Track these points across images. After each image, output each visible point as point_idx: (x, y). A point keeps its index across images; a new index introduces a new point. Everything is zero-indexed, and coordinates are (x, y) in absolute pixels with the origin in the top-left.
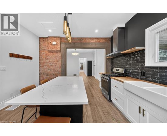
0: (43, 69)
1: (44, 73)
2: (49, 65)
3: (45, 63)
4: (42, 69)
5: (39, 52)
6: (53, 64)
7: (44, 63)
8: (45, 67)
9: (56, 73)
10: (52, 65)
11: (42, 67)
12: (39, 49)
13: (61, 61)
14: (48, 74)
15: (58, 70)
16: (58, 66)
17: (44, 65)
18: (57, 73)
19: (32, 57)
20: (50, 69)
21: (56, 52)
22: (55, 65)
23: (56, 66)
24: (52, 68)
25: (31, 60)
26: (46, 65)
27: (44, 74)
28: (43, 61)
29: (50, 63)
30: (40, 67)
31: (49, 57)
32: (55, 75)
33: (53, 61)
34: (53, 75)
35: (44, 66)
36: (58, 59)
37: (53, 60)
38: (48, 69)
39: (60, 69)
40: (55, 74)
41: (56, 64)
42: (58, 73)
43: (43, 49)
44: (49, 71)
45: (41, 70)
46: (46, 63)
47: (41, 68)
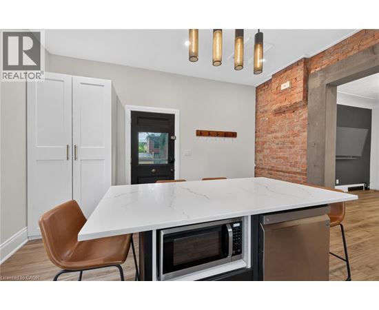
0: (262, 158)
1: (263, 166)
2: (275, 146)
3: (266, 142)
4: (260, 156)
5: (256, 119)
6: (284, 143)
7: (264, 143)
8: (266, 152)
9: (290, 169)
10: (280, 148)
11: (261, 151)
12: (256, 113)
13: (306, 134)
14: (271, 170)
15: (296, 163)
16: (297, 148)
17: (264, 148)
18: (294, 169)
19: (236, 133)
20: (277, 158)
21: (293, 108)
22: (290, 148)
23: (293, 150)
24: (281, 154)
25: (234, 139)
26: (267, 149)
27: (263, 168)
28: (261, 140)
29: (277, 141)
30: (256, 151)
31: (274, 127)
32: (287, 174)
33: (285, 137)
34: (283, 174)
35: (265, 150)
36: (297, 129)
37: (284, 133)
38: (273, 158)
39: (304, 160)
40: (289, 173)
41: (292, 143)
42: (298, 171)
43: (262, 110)
44: (273, 163)
45: (258, 160)
46: (268, 143)
47: (258, 154)
